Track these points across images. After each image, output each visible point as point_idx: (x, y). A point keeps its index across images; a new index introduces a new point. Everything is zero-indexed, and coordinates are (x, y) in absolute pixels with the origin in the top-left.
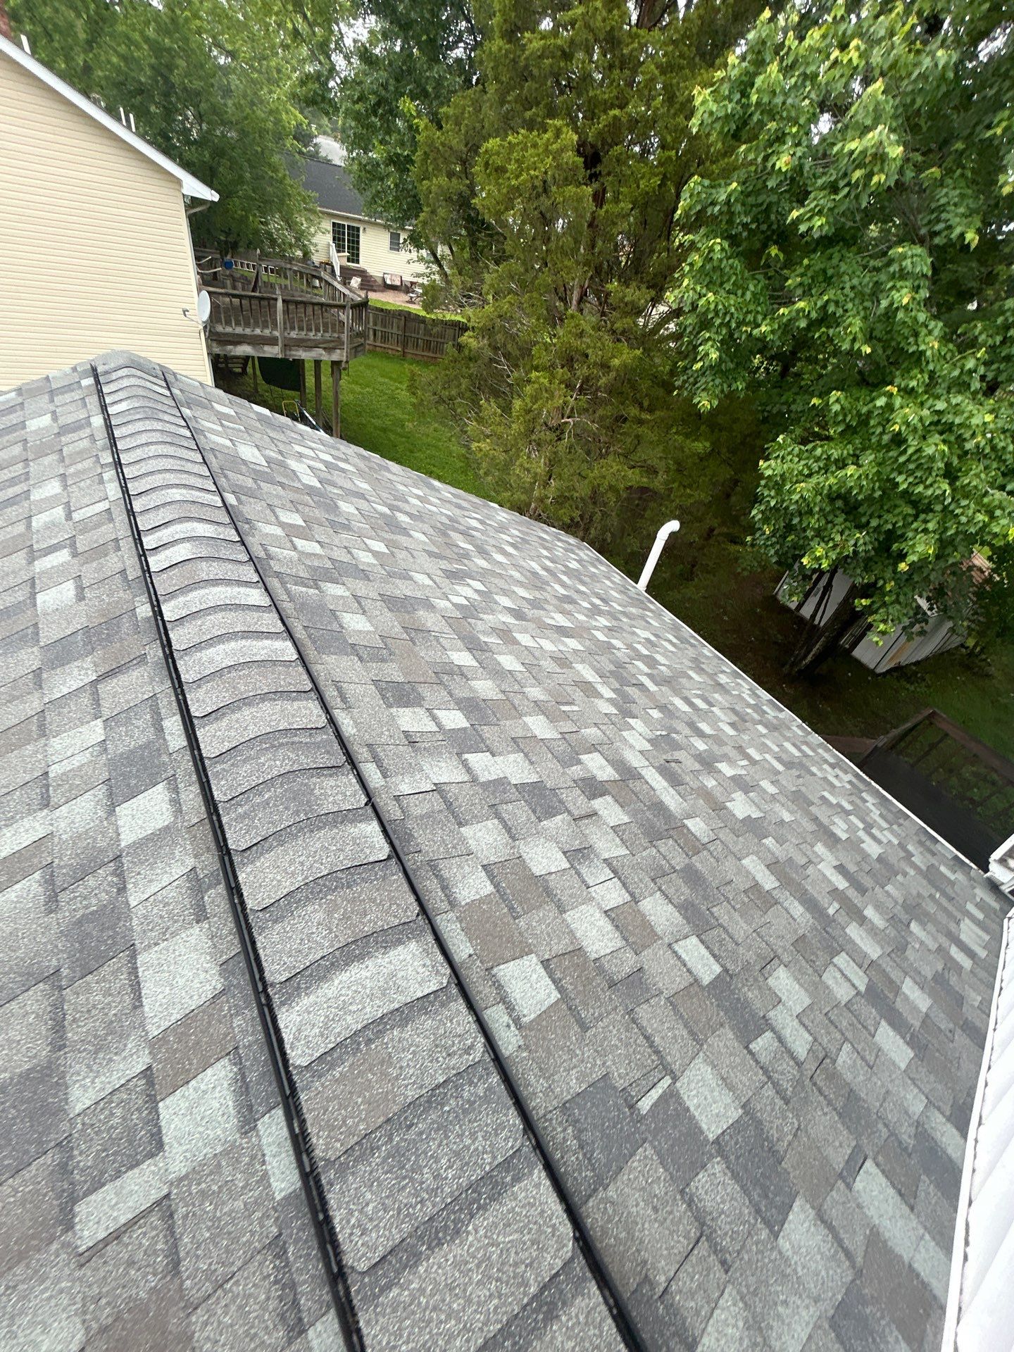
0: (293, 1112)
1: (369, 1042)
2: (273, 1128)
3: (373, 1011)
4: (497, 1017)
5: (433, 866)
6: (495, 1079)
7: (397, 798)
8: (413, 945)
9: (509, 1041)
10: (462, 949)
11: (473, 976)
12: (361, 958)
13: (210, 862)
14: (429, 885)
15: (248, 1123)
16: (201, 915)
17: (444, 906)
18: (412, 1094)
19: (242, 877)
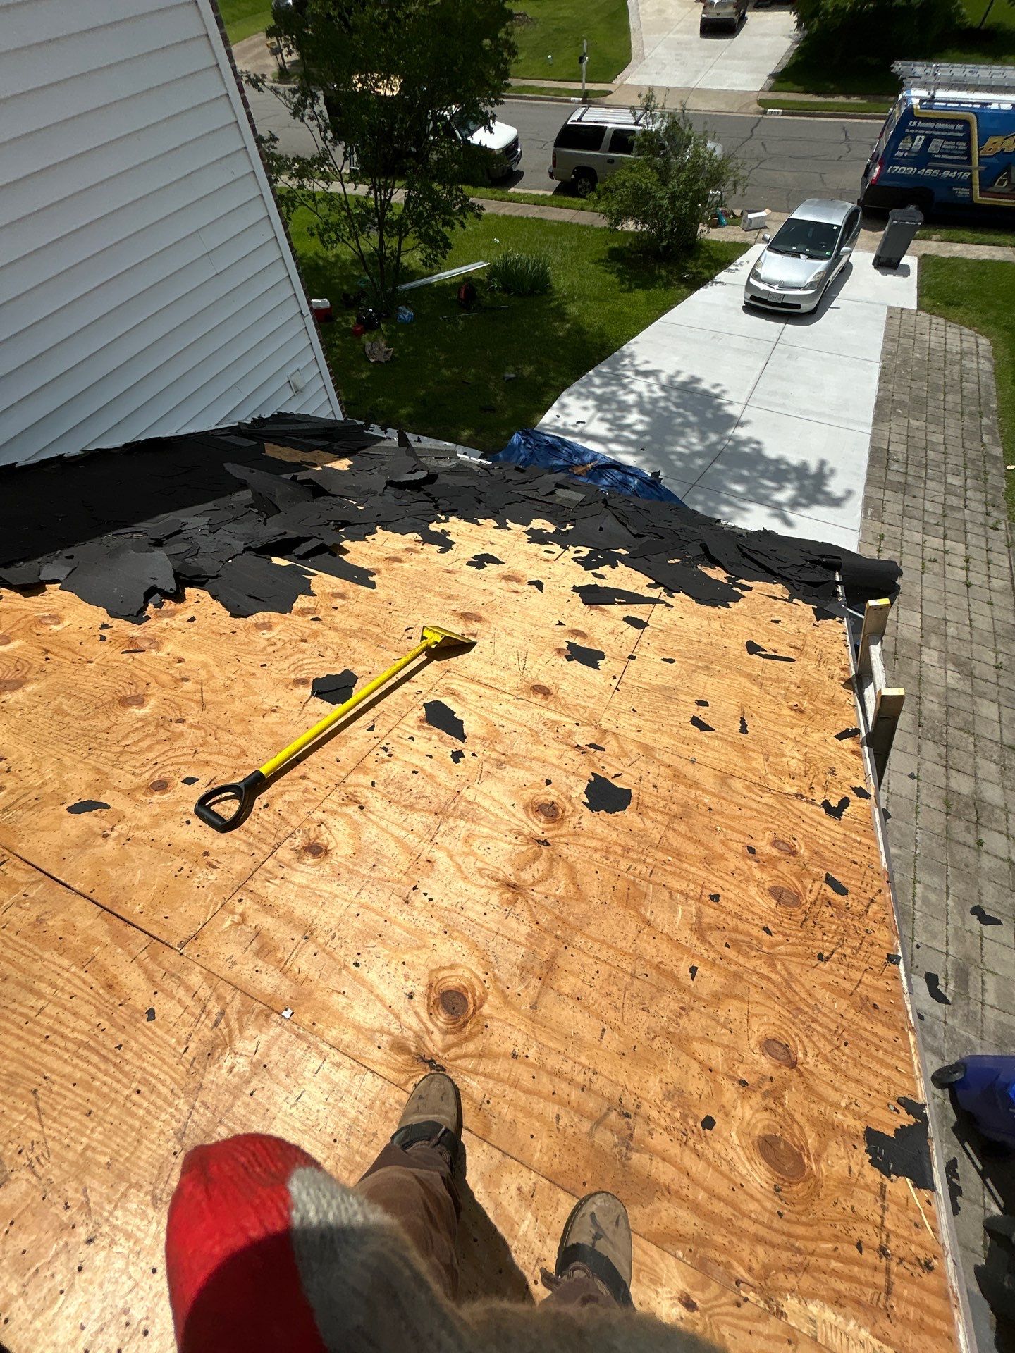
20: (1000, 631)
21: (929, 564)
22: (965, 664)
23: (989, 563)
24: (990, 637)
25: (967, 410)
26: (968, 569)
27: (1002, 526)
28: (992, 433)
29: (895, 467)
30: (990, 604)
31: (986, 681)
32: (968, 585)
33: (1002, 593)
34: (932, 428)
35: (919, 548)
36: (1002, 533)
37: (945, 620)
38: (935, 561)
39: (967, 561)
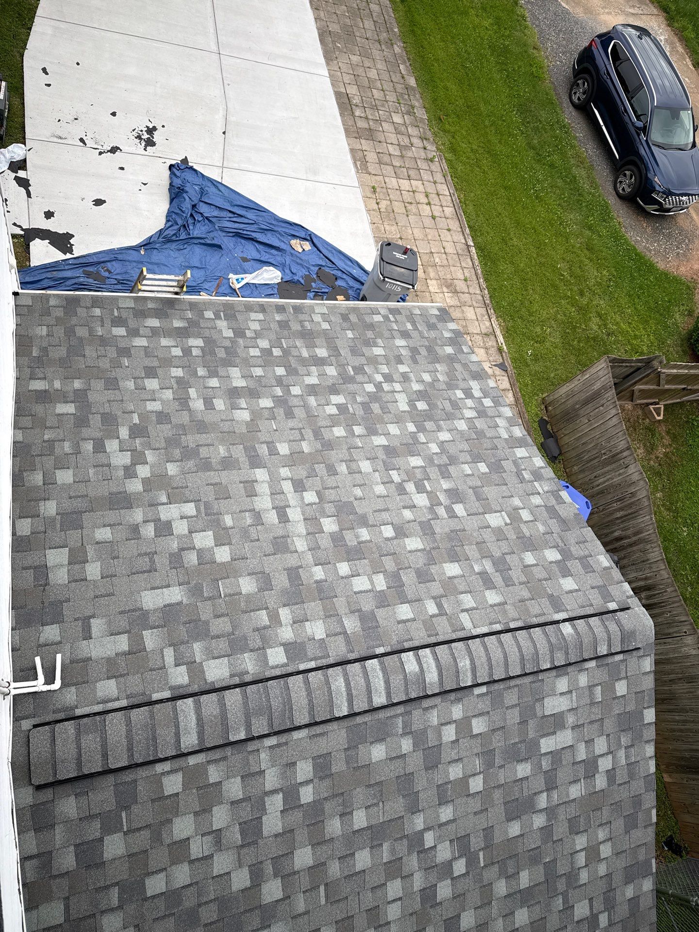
0: (168, 700)
1: (174, 722)
2: (167, 694)
3: (182, 724)
4: (166, 766)
5: (224, 758)
6: (151, 758)
7: (258, 750)
8: (197, 742)
9: (160, 768)
10: (192, 760)
11: (181, 762)
12: (198, 724)
13: (248, 678)
14: (217, 754)
15: (171, 688)
16: (232, 676)
17: (208, 759)
18: (158, 732)
19: (237, 689)
20: (460, 252)
21: (409, 207)
22: (451, 285)
23: (438, 194)
24: (455, 257)
25: (382, 38)
26: (429, 204)
27: (437, 159)
28: (404, 63)
29: (358, 113)
30: (449, 230)
31: (463, 293)
32: (434, 218)
33: (452, 218)
34: (367, 63)
35: (398, 192)
36: (437, 163)
37: (432, 253)
38: (411, 203)
39: (427, 196)
